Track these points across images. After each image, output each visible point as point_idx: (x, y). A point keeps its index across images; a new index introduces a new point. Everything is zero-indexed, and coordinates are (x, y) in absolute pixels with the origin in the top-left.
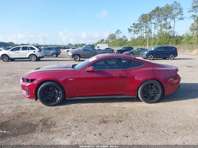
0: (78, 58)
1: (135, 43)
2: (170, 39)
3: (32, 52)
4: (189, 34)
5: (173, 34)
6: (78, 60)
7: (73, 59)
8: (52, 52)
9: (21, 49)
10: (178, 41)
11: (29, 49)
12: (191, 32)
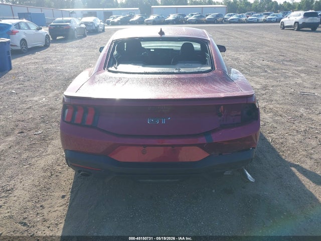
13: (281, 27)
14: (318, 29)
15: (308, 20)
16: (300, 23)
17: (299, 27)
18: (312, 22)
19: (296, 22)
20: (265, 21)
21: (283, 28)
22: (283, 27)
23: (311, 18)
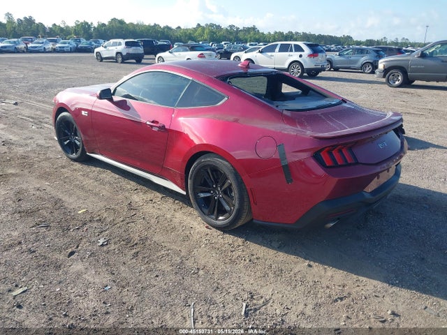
0: (400, 78)
3: (295, 56)
6: (397, 83)
7: (384, 80)
8: (364, 59)
9: (277, 49)
11: (291, 51)
13: (97, 59)
14: (143, 61)
15: (132, 50)
16: (124, 54)
17: (124, 59)
18: (136, 52)
19: (117, 53)
20: (54, 51)
21: (101, 61)
22: (101, 59)
23: (134, 48)
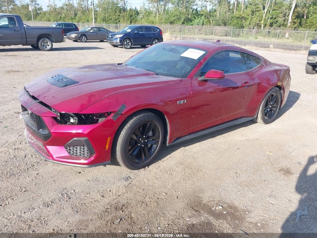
1: (59, 16)
2: (120, 12)
4: (146, 7)
5: (124, 5)
10: (132, 18)
12: (150, 5)
